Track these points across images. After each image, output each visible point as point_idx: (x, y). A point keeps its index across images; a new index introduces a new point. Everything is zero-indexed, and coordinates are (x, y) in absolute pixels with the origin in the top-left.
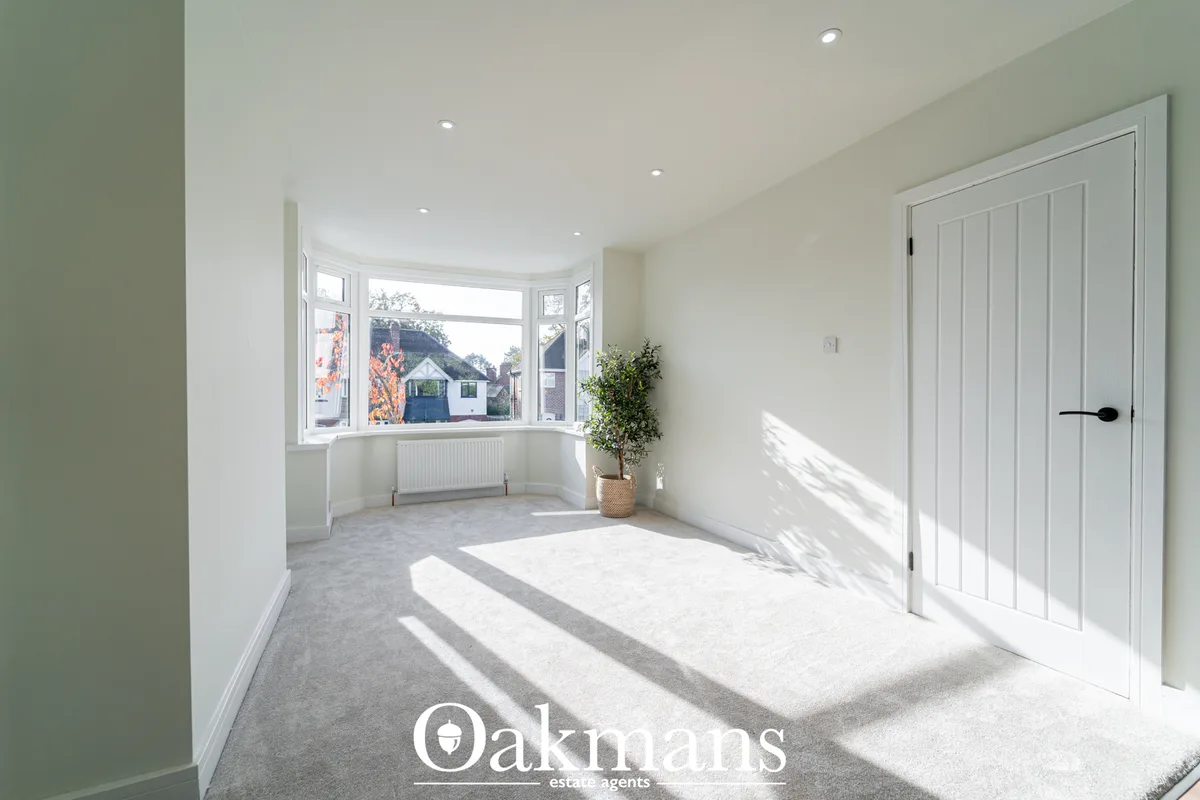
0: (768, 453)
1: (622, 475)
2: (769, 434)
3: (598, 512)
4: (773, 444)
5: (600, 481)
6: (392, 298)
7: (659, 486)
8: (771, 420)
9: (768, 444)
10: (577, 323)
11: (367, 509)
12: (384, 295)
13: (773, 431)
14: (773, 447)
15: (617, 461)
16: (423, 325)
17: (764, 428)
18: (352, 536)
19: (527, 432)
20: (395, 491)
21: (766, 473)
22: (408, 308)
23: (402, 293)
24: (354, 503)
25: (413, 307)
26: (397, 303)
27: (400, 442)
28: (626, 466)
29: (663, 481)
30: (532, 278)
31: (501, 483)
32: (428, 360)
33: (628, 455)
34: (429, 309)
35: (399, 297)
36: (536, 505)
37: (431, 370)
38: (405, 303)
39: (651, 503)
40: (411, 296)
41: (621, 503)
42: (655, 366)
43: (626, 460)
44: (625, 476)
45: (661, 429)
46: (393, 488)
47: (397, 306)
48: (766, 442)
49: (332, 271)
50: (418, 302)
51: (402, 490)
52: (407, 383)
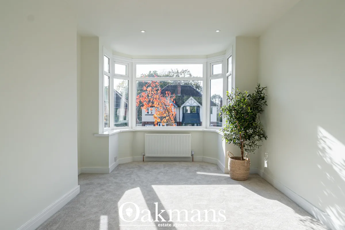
0: (321, 154)
1: (243, 157)
2: (322, 142)
3: (229, 176)
4: (324, 148)
5: (230, 159)
6: (181, 72)
7: (266, 166)
8: (322, 132)
9: (321, 148)
10: (228, 77)
11: (134, 161)
12: (177, 71)
13: (324, 139)
14: (323, 150)
15: (240, 150)
16: (193, 83)
17: (319, 137)
18: (118, 173)
19: (204, 132)
20: (144, 155)
21: (319, 166)
22: (187, 76)
23: (185, 70)
24: (128, 159)
25: (189, 75)
26: (183, 74)
27: (146, 134)
28: (246, 153)
29: (268, 163)
30: (207, 57)
31: (190, 155)
32: (191, 98)
33: (246, 147)
34: (195, 76)
35: (184, 72)
36: (202, 168)
37: (193, 102)
38: (186, 74)
39: (261, 175)
40: (188, 71)
41: (241, 172)
42: (263, 98)
43: (246, 150)
44: (245, 158)
45: (268, 134)
46: (143, 154)
47: (183, 75)
48: (320, 146)
49: (121, 63)
50: (191, 73)
51: (147, 155)
52: (183, 108)
